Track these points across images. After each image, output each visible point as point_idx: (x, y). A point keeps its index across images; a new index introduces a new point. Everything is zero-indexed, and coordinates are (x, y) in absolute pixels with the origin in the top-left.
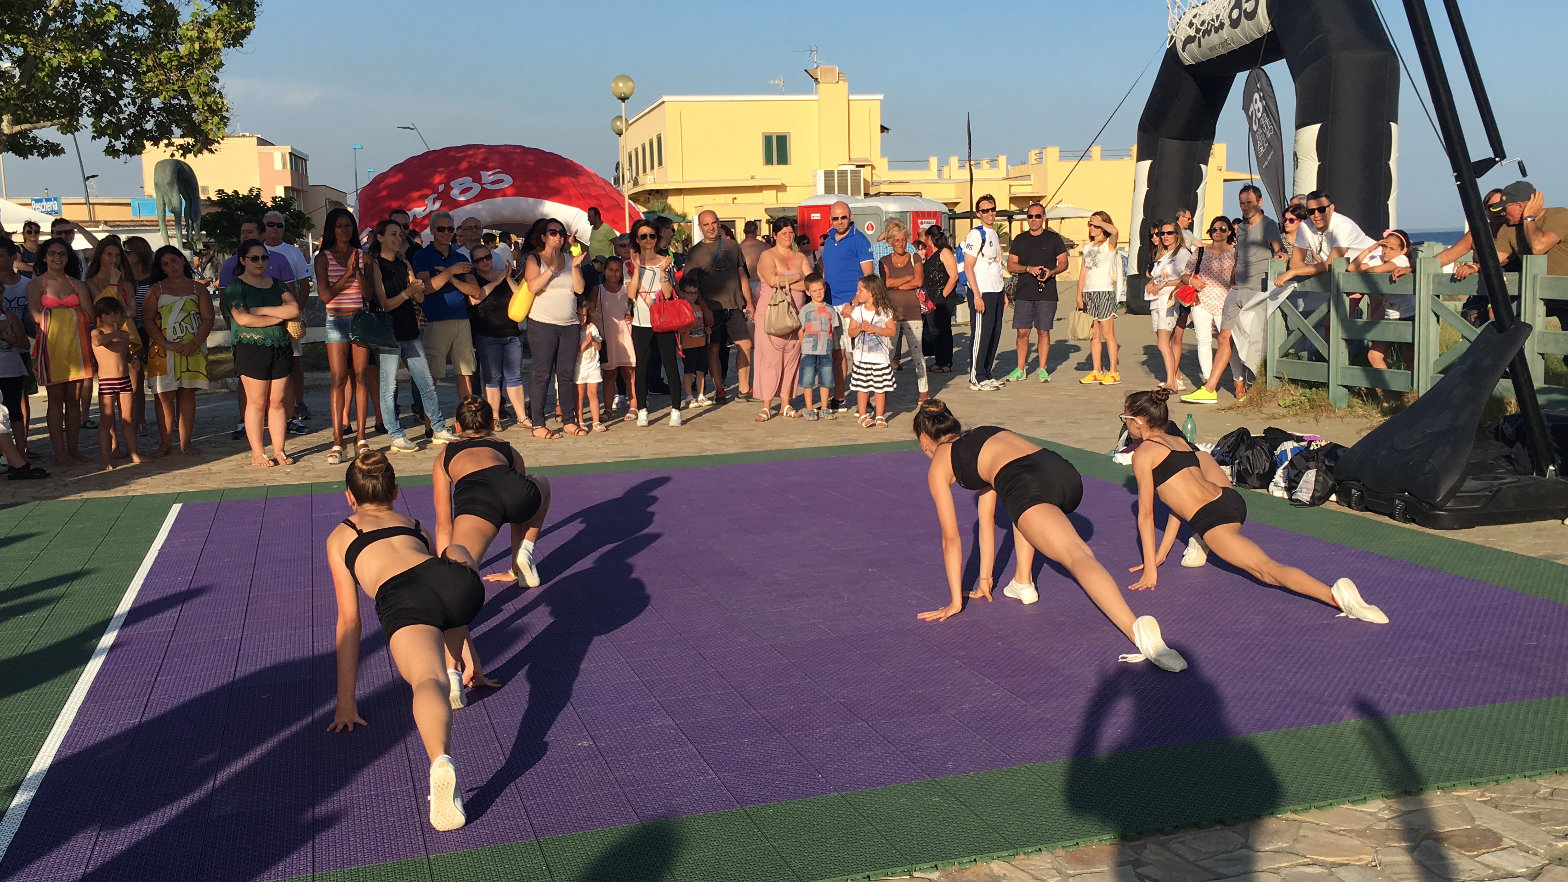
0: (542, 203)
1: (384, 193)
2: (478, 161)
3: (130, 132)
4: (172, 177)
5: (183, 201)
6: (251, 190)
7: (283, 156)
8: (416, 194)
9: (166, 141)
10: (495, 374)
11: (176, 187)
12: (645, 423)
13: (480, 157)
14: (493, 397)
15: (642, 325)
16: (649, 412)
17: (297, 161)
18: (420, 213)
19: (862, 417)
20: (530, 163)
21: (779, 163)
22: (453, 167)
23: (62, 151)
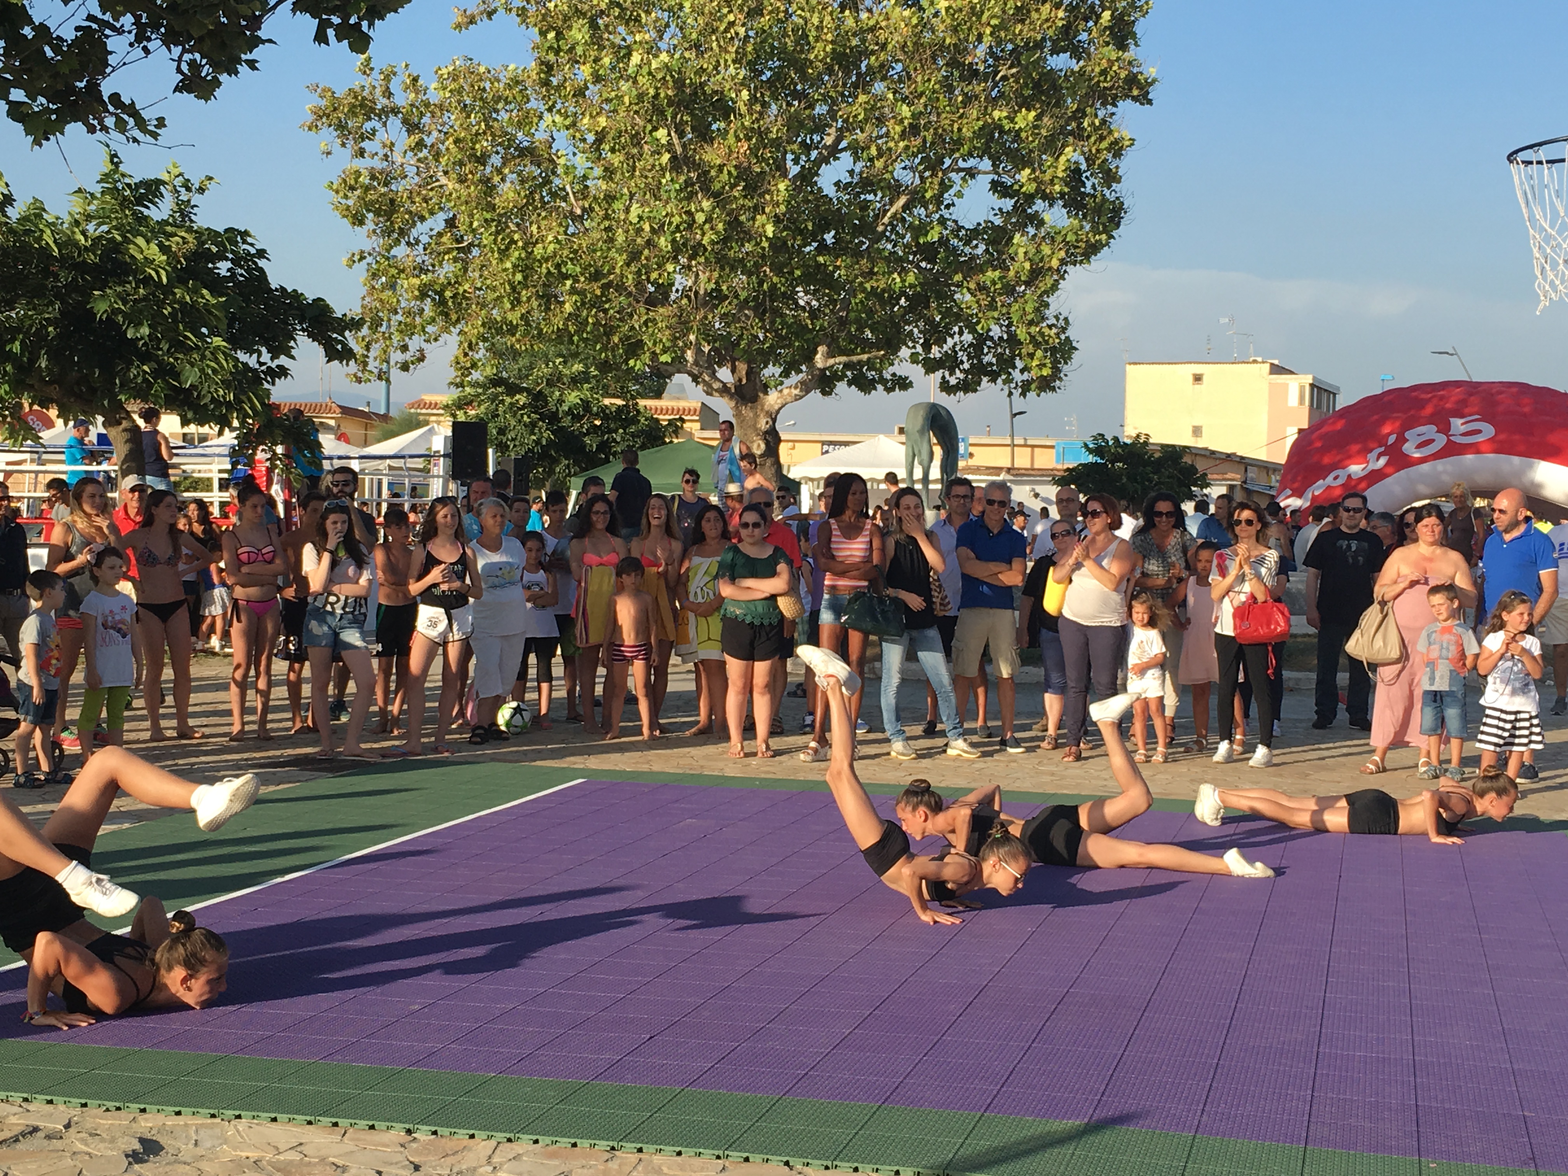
0: (1531, 466)
1: (1318, 444)
2: (1448, 406)
3: (966, 366)
4: (924, 425)
6: (1138, 436)
7: (1302, 388)
8: (1355, 448)
9: (1004, 377)
11: (929, 435)
13: (1453, 399)
15: (1223, 633)
17: (1320, 395)
18: (1356, 473)
20: (1526, 409)
22: (1412, 412)
23: (911, 385)
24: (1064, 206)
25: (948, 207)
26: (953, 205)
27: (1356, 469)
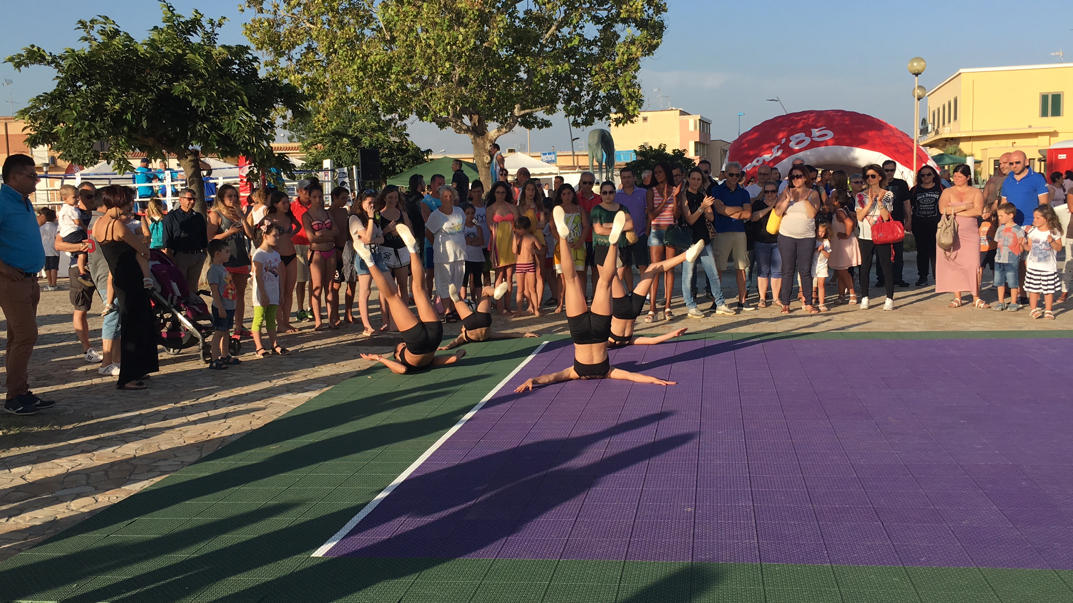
0: (853, 150)
1: (746, 145)
2: (810, 122)
3: (587, 112)
4: (598, 141)
5: (604, 153)
6: (660, 146)
7: (695, 121)
8: (766, 146)
9: (606, 117)
10: (764, 268)
11: (600, 146)
12: (866, 307)
13: (811, 119)
14: (762, 284)
15: (866, 238)
16: (869, 298)
17: (704, 125)
18: (767, 159)
19: (1033, 311)
20: (847, 122)
21: (1052, 115)
22: (792, 127)
23: (551, 125)
24: (636, 26)
25: (581, 28)
26: (584, 27)
27: (767, 157)
